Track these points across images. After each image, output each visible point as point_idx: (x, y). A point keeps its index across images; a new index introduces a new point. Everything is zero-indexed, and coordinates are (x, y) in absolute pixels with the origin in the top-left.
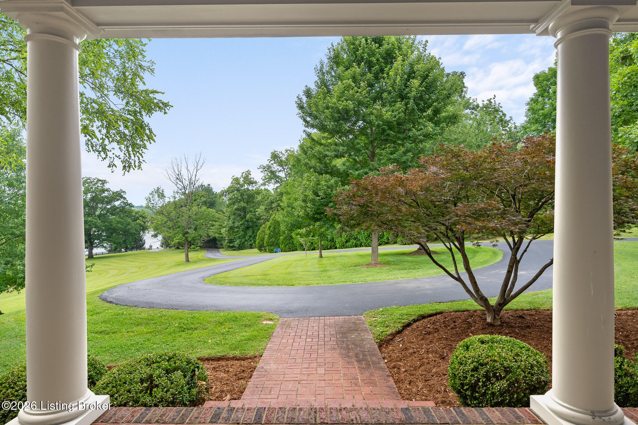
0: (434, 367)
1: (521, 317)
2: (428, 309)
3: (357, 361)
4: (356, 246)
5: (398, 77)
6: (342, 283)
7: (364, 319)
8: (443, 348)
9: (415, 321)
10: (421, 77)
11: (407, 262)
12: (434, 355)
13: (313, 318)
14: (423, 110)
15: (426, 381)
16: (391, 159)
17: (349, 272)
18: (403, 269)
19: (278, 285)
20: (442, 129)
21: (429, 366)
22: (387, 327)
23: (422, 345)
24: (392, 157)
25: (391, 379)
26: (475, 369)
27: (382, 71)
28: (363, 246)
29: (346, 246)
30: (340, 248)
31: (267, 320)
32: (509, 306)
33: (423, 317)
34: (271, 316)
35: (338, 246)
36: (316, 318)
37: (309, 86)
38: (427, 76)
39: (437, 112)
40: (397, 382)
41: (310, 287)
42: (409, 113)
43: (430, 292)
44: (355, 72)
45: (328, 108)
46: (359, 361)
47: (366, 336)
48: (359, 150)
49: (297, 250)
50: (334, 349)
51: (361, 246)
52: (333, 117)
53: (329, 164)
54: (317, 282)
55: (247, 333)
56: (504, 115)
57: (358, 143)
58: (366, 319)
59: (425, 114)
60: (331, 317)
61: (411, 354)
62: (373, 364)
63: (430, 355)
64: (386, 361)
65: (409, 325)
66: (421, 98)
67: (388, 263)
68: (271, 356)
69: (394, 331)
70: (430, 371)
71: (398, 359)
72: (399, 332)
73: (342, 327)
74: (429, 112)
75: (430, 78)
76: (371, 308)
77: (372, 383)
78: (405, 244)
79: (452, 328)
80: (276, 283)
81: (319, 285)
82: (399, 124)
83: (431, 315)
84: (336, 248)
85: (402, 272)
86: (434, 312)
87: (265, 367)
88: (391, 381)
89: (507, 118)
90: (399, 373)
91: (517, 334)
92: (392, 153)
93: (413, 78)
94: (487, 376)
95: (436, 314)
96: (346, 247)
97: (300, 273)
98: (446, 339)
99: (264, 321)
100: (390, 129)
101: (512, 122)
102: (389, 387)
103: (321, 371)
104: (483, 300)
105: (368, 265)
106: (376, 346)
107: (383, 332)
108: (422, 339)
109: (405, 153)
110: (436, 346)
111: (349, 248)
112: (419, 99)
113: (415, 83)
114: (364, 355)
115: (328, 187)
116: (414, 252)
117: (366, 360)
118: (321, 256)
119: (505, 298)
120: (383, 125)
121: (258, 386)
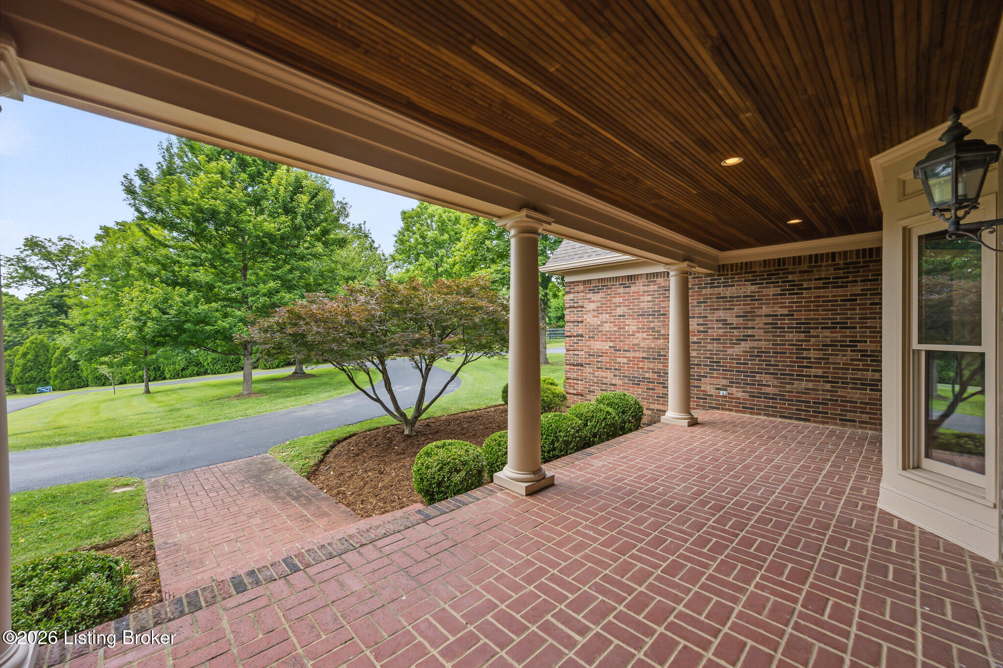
0: (379, 482)
1: (428, 425)
2: (340, 433)
3: (293, 500)
4: (198, 374)
5: (282, 189)
6: (214, 423)
7: (271, 456)
8: (378, 465)
9: (333, 447)
10: (310, 194)
11: (288, 388)
12: (374, 472)
13: (199, 469)
14: (309, 228)
15: (376, 496)
16: (272, 275)
17: (214, 407)
18: (288, 396)
19: (101, 438)
20: (332, 251)
21: (373, 483)
22: (305, 459)
23: (357, 467)
24: (274, 273)
25: (341, 505)
26: (441, 469)
27: (260, 174)
28: (208, 374)
29: (182, 375)
30: (171, 379)
31: (118, 487)
32: (424, 416)
33: (338, 442)
34: (124, 480)
35: (168, 376)
36: (203, 468)
37: (145, 166)
38: (317, 194)
39: (325, 232)
40: (348, 505)
41: (167, 433)
42: (296, 228)
43: (332, 416)
44: (223, 167)
45: (185, 203)
46: (296, 499)
47: (287, 473)
48: (228, 261)
49: (87, 386)
50: (255, 495)
51: (206, 373)
52: (193, 215)
53: (179, 272)
54: (173, 425)
55: (97, 512)
56: (373, 241)
57: (227, 253)
58: (276, 456)
59: (312, 232)
60: (225, 463)
61: (351, 477)
62: (313, 497)
63: (370, 474)
64: (325, 491)
65: (327, 452)
66: (310, 216)
67: (262, 392)
68: (168, 526)
69: (316, 461)
70: (376, 487)
71: (338, 485)
72: (321, 461)
73: (249, 471)
74: (318, 230)
75: (320, 197)
76: (275, 444)
77: (324, 514)
78: (270, 368)
79: (377, 446)
80: (96, 436)
81: (178, 429)
82: (282, 238)
83: (345, 439)
84: (165, 378)
85: (288, 399)
86: (348, 435)
87: (170, 541)
88: (343, 507)
89: (376, 245)
90: (345, 498)
91: (432, 439)
92: (274, 269)
93: (301, 193)
94: (450, 472)
95: (350, 437)
96: (183, 377)
97: (132, 417)
98: (377, 456)
99: (114, 489)
100: (272, 243)
101: (379, 249)
102: (344, 512)
103: (257, 521)
104: (403, 415)
105: (239, 396)
106: (305, 480)
107: (303, 465)
108: (354, 462)
109: (291, 271)
110: (370, 464)
111: (187, 377)
112: (307, 216)
113: (304, 198)
114: (298, 492)
115: (184, 304)
116: (288, 376)
117: (304, 495)
118: (148, 391)
119: (419, 411)
120: (263, 237)
121: (178, 564)
